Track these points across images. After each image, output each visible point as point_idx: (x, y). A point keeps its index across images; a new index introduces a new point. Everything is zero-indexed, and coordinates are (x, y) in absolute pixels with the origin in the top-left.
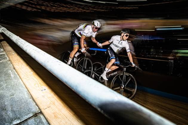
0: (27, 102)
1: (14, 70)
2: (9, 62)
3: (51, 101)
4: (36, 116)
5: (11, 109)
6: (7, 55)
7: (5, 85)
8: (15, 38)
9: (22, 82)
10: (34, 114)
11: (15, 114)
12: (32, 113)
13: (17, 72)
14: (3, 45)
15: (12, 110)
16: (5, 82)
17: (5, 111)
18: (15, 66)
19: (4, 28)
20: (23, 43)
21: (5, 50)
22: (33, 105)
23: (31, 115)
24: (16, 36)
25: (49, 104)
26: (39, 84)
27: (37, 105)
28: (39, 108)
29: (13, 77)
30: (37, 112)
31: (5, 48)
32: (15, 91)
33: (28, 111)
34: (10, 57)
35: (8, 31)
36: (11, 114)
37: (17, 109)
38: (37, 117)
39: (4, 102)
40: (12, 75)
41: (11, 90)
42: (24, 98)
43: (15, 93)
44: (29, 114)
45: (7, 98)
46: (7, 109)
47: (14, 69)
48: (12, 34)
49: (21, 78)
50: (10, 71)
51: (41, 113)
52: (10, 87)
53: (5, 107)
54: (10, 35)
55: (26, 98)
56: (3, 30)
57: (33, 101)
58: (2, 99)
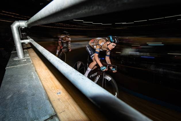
0: (45, 103)
1: (36, 73)
2: (32, 65)
3: (65, 105)
4: (52, 118)
5: (32, 108)
6: (31, 59)
7: (29, 85)
8: (40, 48)
9: (41, 83)
10: (51, 116)
11: (35, 115)
12: (49, 115)
13: (38, 75)
14: (29, 51)
15: (32, 110)
16: (28, 82)
17: (26, 110)
18: (37, 70)
19: (32, 39)
20: (48, 54)
21: (30, 55)
22: (50, 106)
23: (48, 117)
24: (41, 47)
25: (64, 108)
26: (55, 88)
27: (53, 107)
28: (55, 111)
29: (35, 78)
30: (53, 115)
31: (30, 54)
32: (36, 91)
33: (46, 112)
34: (34, 61)
35: (35, 42)
36: (31, 114)
37: (37, 109)
38: (52, 120)
39: (26, 101)
40: (34, 77)
41: (32, 90)
42: (42, 99)
43: (35, 94)
44: (46, 115)
45: (29, 98)
46: (28, 108)
47: (36, 71)
48: (38, 44)
49: (40, 80)
50: (33, 73)
51: (56, 115)
52: (32, 87)
53: (27, 106)
54: (36, 46)
55: (44, 99)
56: (31, 41)
57: (49, 103)
58: (24, 98)
